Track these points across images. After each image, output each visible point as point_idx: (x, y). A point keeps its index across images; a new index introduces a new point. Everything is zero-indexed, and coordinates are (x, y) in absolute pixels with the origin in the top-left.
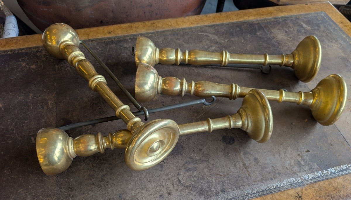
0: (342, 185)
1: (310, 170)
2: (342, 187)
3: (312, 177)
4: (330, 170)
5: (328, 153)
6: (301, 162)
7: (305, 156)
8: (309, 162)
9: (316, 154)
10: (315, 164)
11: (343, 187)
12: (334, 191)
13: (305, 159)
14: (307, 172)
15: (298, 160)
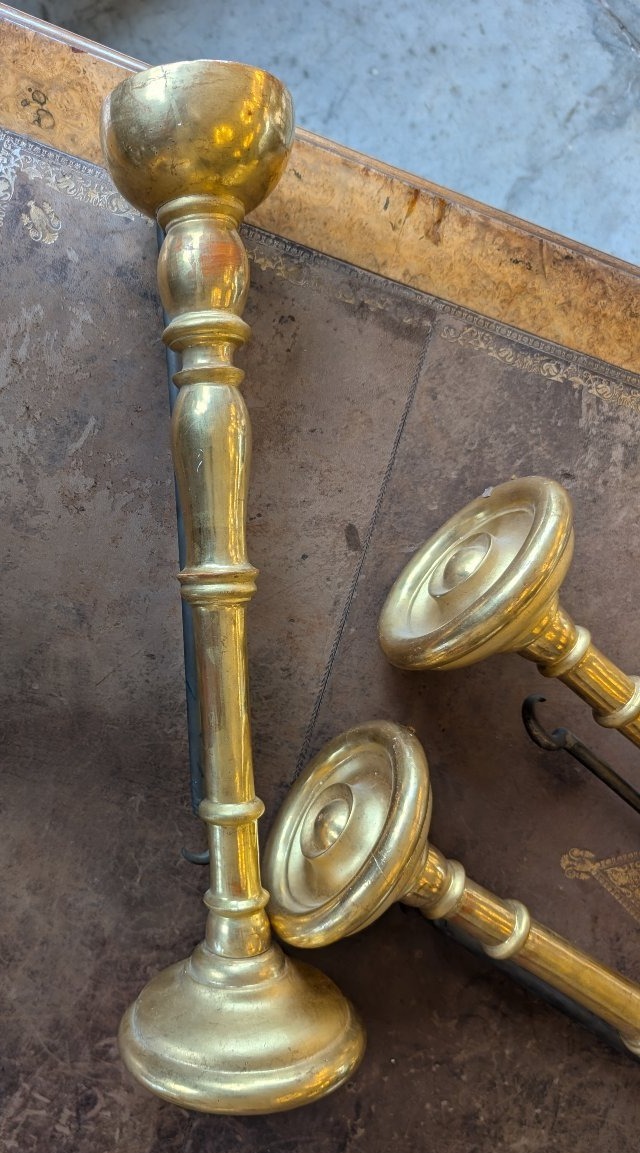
0: (567, 314)
1: (618, 418)
2: (573, 309)
3: (630, 393)
4: (559, 376)
5: (509, 427)
6: (620, 457)
7: (590, 466)
8: (596, 440)
9: (549, 453)
10: (582, 423)
11: (570, 306)
12: (605, 316)
13: (600, 458)
14: (631, 420)
15: (624, 471)
